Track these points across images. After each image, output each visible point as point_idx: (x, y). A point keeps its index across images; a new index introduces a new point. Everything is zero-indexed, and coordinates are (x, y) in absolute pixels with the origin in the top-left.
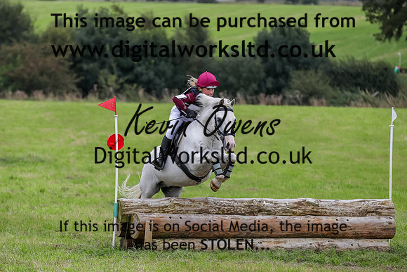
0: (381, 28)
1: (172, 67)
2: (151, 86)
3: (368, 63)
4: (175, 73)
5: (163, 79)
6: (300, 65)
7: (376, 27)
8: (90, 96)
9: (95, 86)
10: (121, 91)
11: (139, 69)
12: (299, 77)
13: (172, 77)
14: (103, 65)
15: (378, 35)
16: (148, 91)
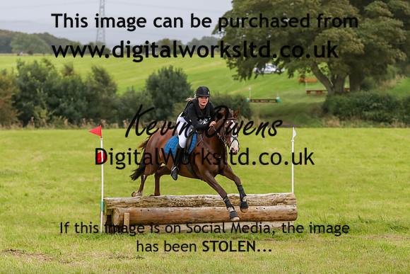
0: (237, 71)
1: (87, 103)
2: (72, 118)
3: (229, 96)
4: (89, 107)
5: (81, 112)
6: (180, 99)
7: (235, 71)
8: (28, 126)
9: (32, 118)
10: (51, 121)
11: (62, 105)
12: (180, 107)
13: (87, 110)
14: (36, 103)
15: (236, 76)
16: (71, 121)
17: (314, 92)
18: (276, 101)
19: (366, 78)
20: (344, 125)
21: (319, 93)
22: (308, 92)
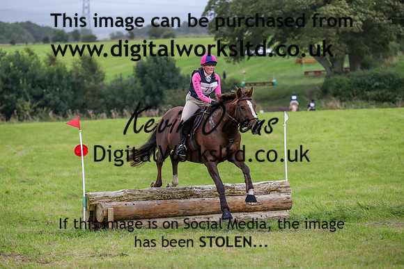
1: (73, 93)
2: (58, 109)
4: (75, 98)
5: (67, 103)
6: (170, 86)
8: (12, 119)
9: (16, 111)
10: (35, 113)
11: (47, 96)
12: (171, 94)
13: (73, 101)
14: (19, 95)
16: (56, 112)
17: (312, 74)
18: (273, 84)
19: (366, 57)
20: (345, 106)
21: (318, 73)
22: (306, 73)
